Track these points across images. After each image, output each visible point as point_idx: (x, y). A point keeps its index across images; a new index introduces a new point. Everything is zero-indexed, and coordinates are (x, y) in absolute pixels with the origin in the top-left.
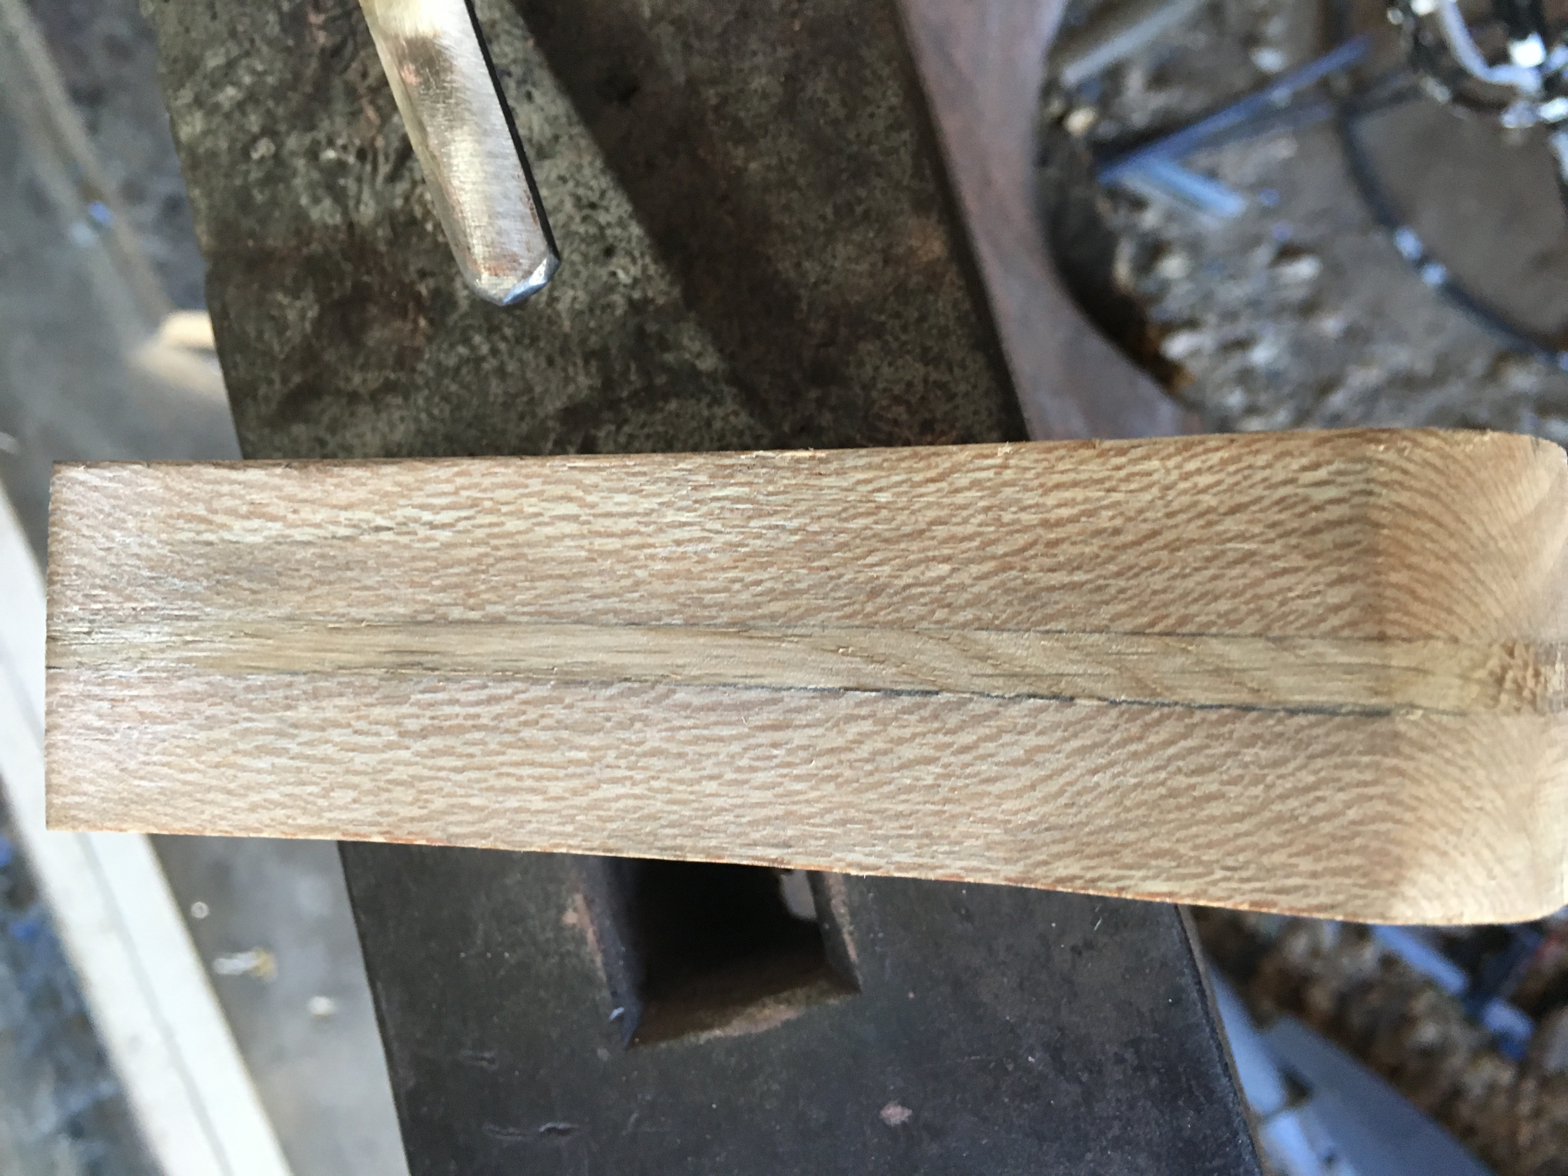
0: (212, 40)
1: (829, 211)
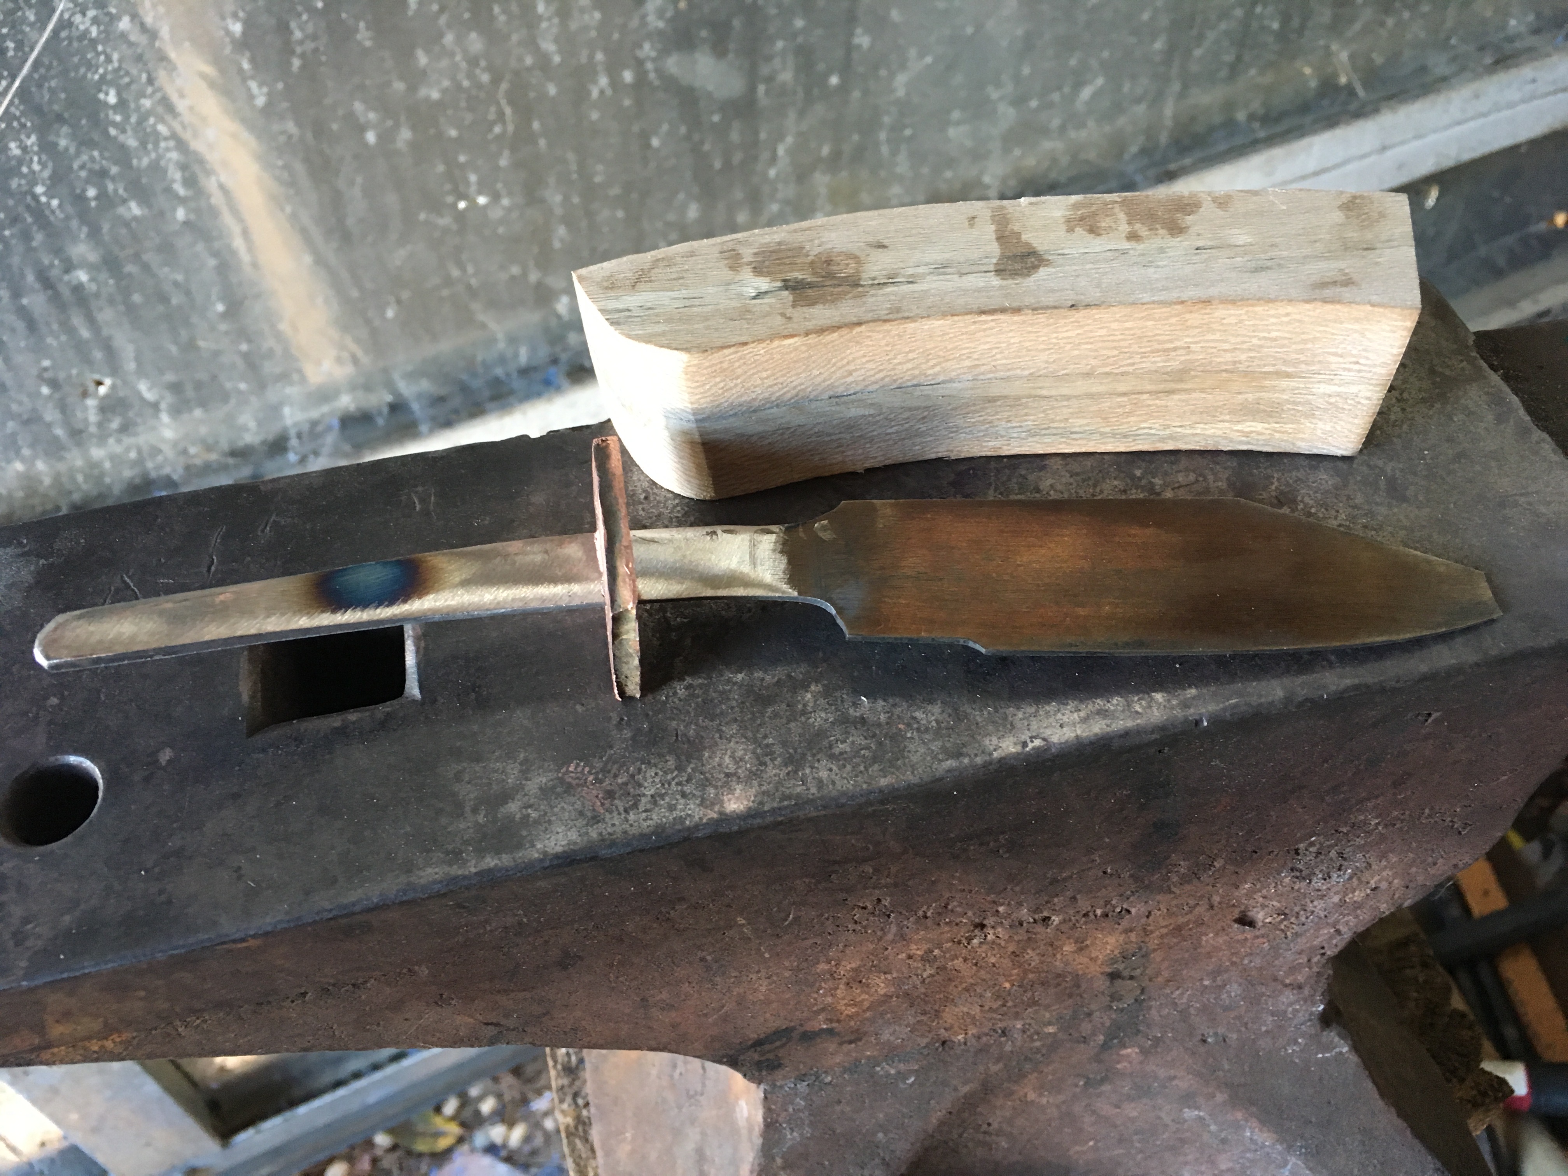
1: (770, 741)
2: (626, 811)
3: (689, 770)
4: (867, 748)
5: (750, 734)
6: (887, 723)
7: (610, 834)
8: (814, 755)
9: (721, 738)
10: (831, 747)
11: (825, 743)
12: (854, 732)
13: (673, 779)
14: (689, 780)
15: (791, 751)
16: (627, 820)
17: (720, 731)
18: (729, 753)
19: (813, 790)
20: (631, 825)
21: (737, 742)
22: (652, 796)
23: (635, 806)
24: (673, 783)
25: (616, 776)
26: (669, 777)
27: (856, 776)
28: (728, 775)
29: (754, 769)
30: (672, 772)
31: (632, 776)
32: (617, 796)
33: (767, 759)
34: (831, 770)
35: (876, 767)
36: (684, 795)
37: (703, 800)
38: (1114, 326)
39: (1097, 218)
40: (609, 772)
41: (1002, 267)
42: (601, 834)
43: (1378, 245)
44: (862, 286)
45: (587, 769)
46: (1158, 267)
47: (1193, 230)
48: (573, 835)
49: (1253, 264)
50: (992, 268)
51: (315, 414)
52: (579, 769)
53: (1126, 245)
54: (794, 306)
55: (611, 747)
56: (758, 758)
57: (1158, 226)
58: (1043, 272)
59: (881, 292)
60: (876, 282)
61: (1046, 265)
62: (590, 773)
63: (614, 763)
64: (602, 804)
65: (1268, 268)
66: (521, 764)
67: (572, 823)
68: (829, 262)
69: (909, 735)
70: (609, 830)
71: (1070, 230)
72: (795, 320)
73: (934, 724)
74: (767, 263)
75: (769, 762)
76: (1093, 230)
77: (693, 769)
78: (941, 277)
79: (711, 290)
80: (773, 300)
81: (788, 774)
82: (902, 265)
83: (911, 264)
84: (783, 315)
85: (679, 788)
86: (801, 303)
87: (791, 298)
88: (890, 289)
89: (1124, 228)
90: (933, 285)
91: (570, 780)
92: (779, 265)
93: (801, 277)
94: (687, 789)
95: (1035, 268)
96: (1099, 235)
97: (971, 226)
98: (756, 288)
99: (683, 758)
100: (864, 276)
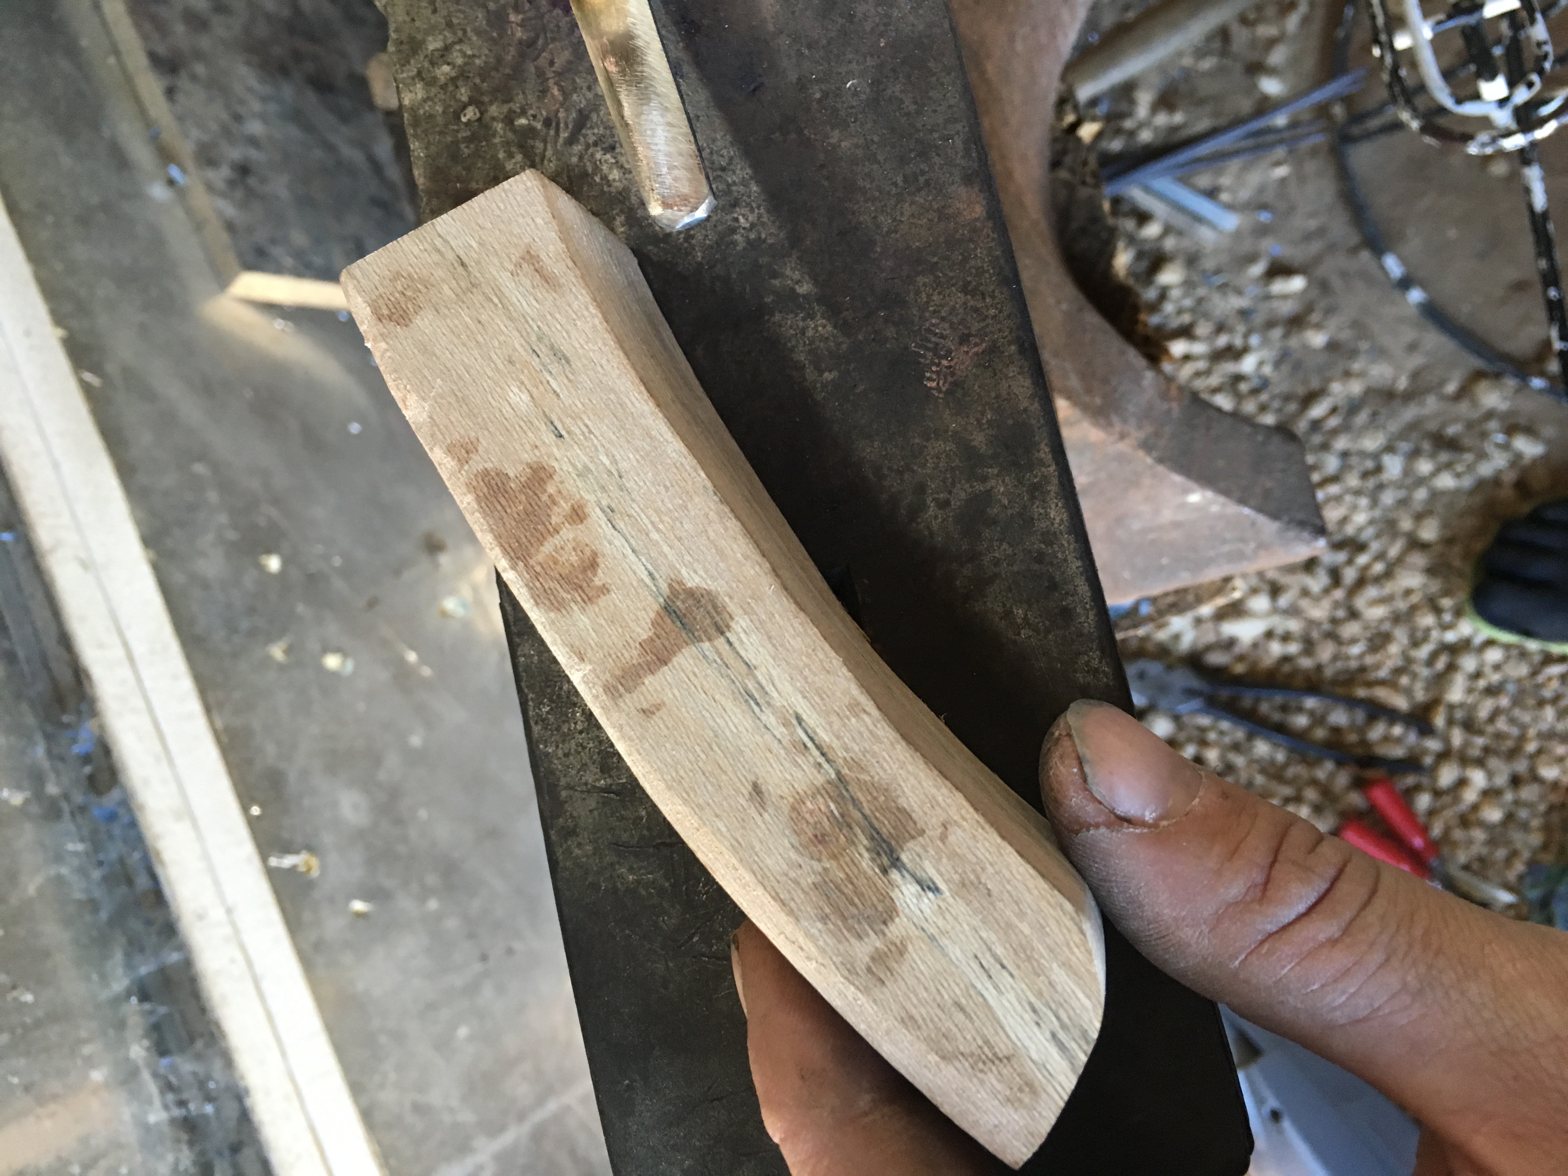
0: (432, 30)
1: (899, 180)
2: (984, 319)
3: (935, 259)
4: (908, 76)
5: (893, 201)
6: (879, 57)
7: (1010, 332)
8: (918, 131)
9: (896, 232)
10: (908, 114)
12: (889, 92)
13: (945, 275)
14: (947, 258)
15: (912, 155)
16: (994, 317)
17: (888, 233)
18: (916, 221)
19: (959, 126)
20: (1001, 311)
21: (902, 214)
22: (966, 294)
23: (976, 310)
24: (951, 274)
25: (942, 337)
26: (943, 280)
27: (942, 84)
28: (941, 219)
29: (934, 192)
30: (938, 276)
31: (943, 319)
32: (966, 332)
33: (922, 180)
34: (935, 111)
35: (931, 64)
36: (966, 260)
37: (971, 240)
40: (937, 344)
42: (1010, 343)
45: (934, 368)
55: (907, 347)
56: (919, 190)
62: (938, 365)
63: (929, 341)
64: (976, 345)
67: (998, 374)
69: (894, 34)
70: (1006, 333)
73: (880, 9)
75: (926, 177)
77: (934, 256)
81: (939, 155)
85: (957, 267)
91: (947, 385)
94: (957, 257)
99: (920, 268)
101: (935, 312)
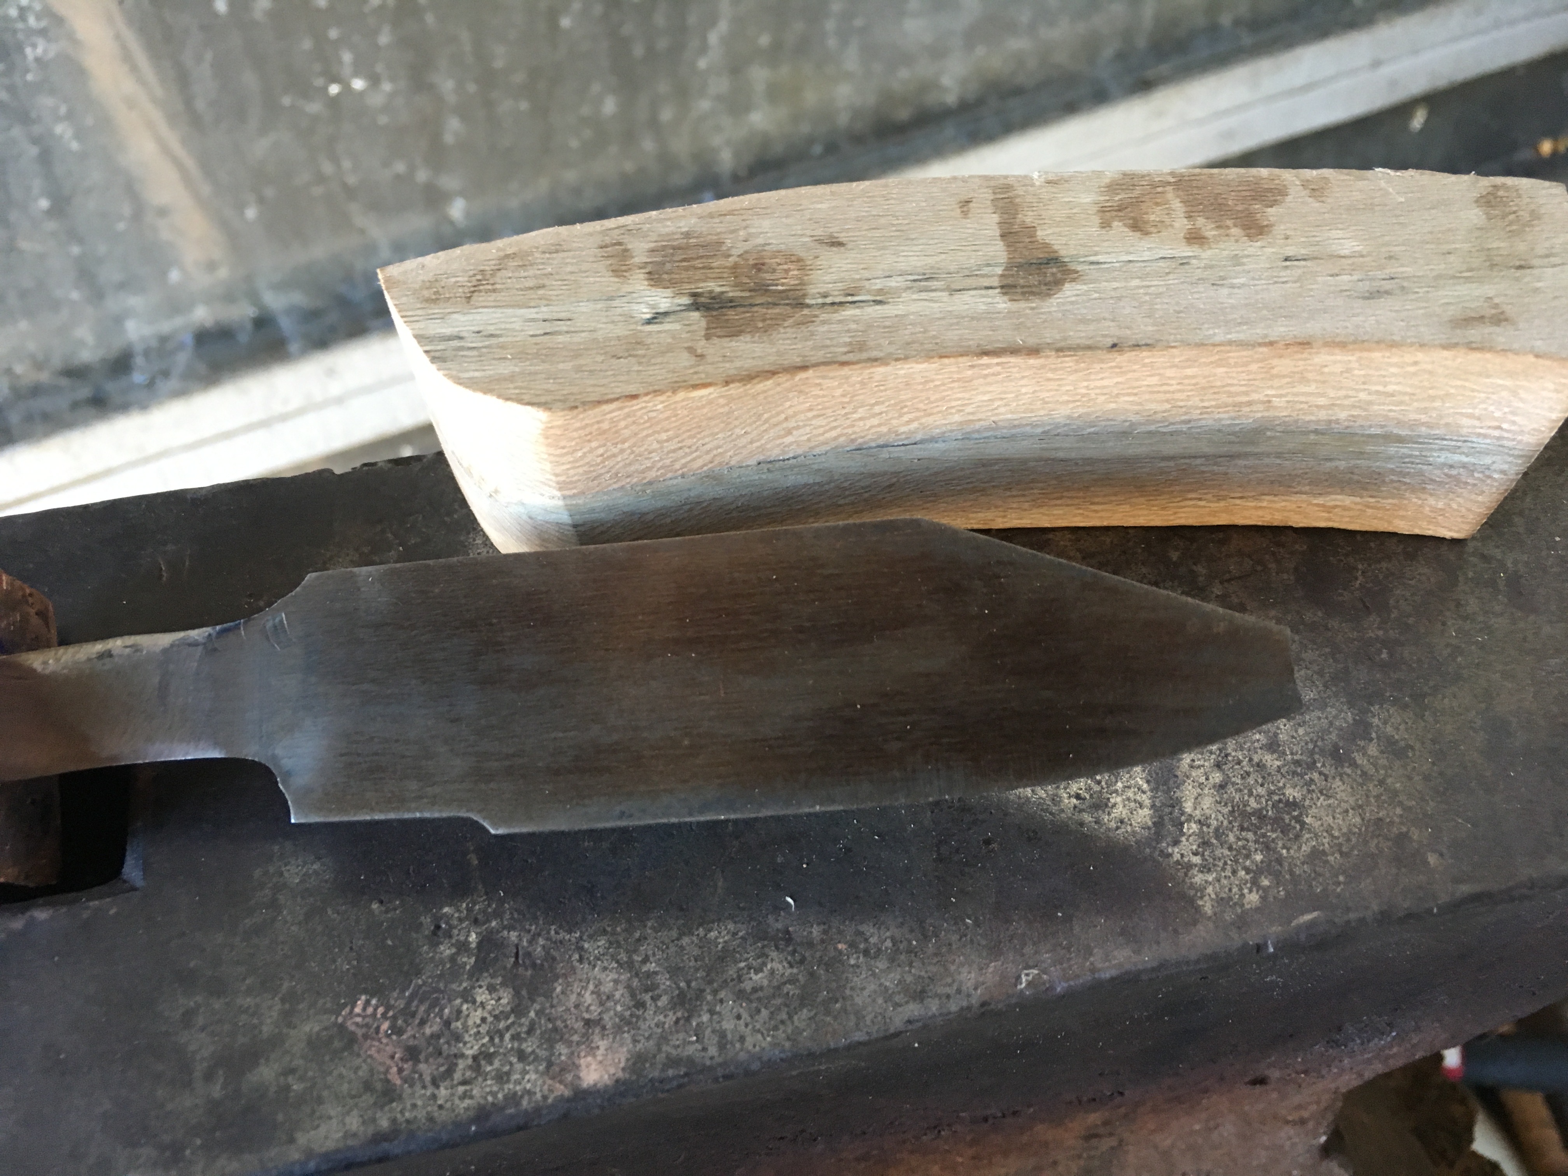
2: (435, 1083)
3: (532, 1014)
4: (792, 981)
5: (623, 957)
6: (823, 941)
7: (408, 1121)
8: (715, 992)
9: (581, 960)
10: (740, 979)
11: (732, 972)
12: (774, 954)
13: (508, 1028)
14: (530, 1031)
15: (682, 984)
16: (434, 1097)
17: (580, 949)
18: (591, 987)
19: (713, 1051)
20: (441, 1107)
21: (605, 969)
22: (475, 1058)
23: (449, 1072)
24: (507, 1036)
25: (423, 1023)
26: (502, 1025)
27: (776, 1028)
28: (588, 1023)
29: (627, 1014)
30: (507, 1018)
31: (447, 1023)
32: (422, 1057)
33: (647, 997)
34: (739, 1017)
35: (805, 1013)
36: (522, 1056)
37: (550, 1065)
38: (1170, 373)
39: (1143, 206)
40: (413, 1015)
41: (1010, 281)
42: (394, 1121)
43: (1536, 262)
44: (808, 306)
45: (381, 1010)
46: (1233, 287)
47: (1279, 230)
48: (354, 1122)
49: (1365, 286)
50: (995, 282)
51: (166, 327)
52: (370, 1010)
53: (1186, 251)
54: (708, 337)
55: (418, 973)
56: (633, 995)
57: (1229, 223)
58: (1069, 291)
59: (837, 316)
60: (829, 300)
61: (1073, 280)
62: (384, 1015)
63: (421, 1002)
64: (400, 1070)
65: (1387, 293)
66: (283, 1000)
67: (351, 1102)
68: (759, 267)
69: (852, 962)
70: (407, 1114)
71: (1106, 225)
72: (709, 359)
73: (889, 944)
74: (668, 266)
75: (649, 1002)
76: (1138, 226)
77: (537, 1013)
78: (924, 295)
79: (585, 307)
80: (677, 326)
81: (677, 1021)
82: (866, 274)
83: (879, 273)
84: (691, 350)
85: (516, 1045)
86: (719, 332)
87: (703, 323)
88: (850, 312)
89: (1181, 224)
90: (914, 307)
91: (353, 1028)
92: (687, 269)
93: (718, 289)
94: (528, 1046)
95: (1058, 283)
96: (1147, 233)
97: (965, 214)
98: (653, 307)
99: (524, 992)
100: (812, 290)
101: (459, 1012)
